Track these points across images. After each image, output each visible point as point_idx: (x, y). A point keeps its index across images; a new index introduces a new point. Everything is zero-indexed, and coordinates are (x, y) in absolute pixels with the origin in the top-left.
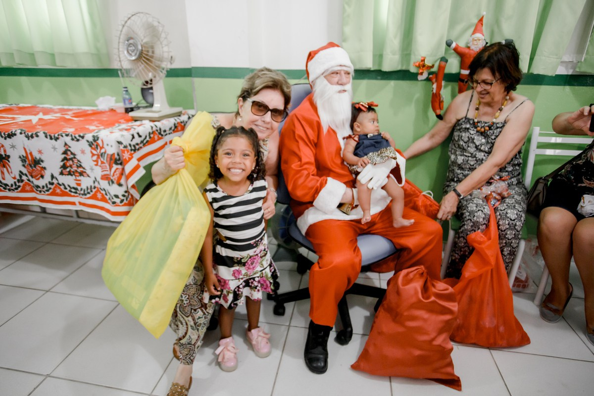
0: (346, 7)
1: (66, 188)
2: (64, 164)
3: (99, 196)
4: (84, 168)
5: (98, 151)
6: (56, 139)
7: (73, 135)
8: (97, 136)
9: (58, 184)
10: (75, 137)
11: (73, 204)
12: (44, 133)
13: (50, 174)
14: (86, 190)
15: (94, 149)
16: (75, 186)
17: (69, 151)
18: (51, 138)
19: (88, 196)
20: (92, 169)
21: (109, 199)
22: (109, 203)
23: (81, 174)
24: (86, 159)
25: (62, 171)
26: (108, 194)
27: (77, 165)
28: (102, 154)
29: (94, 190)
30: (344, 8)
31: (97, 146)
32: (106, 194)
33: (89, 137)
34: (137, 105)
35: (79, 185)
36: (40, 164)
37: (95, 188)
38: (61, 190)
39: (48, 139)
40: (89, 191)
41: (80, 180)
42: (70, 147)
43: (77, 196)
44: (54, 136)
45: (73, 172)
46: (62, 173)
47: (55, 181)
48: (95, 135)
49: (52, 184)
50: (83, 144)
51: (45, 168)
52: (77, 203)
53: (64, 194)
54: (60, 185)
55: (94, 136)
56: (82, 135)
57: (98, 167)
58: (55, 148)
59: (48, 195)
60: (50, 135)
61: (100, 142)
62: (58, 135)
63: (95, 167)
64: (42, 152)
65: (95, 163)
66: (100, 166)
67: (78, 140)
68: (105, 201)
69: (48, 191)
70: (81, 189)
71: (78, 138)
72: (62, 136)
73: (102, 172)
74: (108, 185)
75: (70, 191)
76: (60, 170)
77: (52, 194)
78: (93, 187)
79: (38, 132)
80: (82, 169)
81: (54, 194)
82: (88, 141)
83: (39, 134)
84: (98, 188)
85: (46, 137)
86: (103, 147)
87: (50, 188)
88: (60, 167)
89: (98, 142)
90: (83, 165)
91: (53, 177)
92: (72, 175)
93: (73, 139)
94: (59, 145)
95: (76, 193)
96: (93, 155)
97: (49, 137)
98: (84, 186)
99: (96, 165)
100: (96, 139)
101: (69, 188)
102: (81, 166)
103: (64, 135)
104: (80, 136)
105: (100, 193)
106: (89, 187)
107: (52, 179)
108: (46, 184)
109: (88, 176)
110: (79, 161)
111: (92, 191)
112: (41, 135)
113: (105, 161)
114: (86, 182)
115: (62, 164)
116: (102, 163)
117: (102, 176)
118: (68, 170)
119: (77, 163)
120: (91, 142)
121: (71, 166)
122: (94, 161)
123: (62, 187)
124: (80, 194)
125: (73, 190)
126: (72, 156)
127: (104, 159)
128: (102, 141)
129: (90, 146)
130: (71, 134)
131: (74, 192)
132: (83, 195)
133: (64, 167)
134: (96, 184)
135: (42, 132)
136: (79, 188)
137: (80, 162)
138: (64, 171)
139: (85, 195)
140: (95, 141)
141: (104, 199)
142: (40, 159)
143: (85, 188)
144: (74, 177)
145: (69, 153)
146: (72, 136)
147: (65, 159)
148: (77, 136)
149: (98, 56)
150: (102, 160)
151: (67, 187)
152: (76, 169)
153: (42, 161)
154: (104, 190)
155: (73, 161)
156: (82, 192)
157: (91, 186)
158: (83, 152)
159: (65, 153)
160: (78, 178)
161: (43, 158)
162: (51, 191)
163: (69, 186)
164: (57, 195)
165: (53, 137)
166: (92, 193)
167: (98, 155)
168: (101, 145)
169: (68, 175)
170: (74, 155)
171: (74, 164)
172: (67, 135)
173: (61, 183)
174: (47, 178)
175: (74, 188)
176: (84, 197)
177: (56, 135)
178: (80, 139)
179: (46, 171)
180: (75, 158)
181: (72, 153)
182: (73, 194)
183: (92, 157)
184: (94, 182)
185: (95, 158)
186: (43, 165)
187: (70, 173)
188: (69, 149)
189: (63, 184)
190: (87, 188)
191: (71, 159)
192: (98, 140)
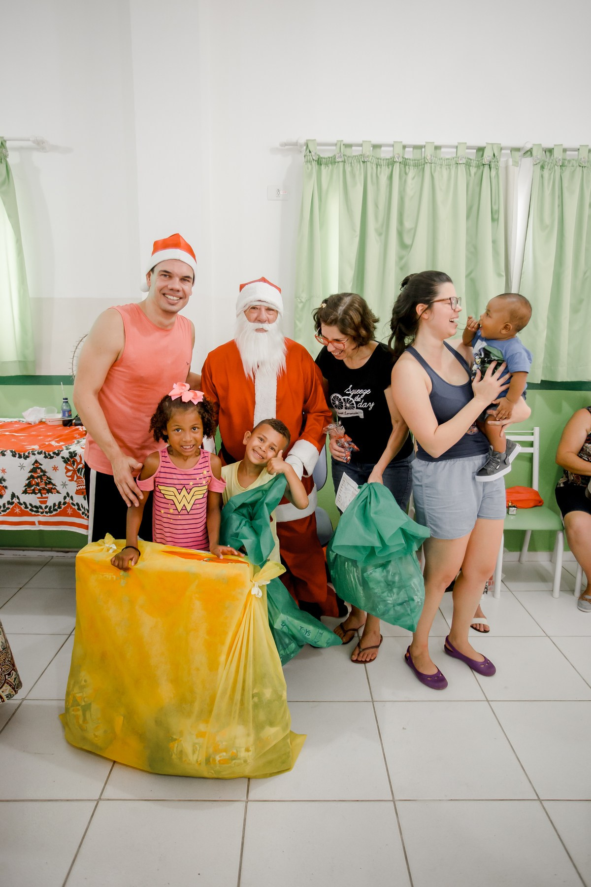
0: (298, 323)
1: (26, 507)
2: (29, 482)
3: (69, 511)
4: (54, 485)
5: (75, 467)
6: (26, 457)
7: (47, 453)
8: (75, 451)
9: (19, 503)
10: (49, 455)
11: (33, 523)
12: (12, 451)
13: (11, 493)
14: (52, 507)
15: (70, 465)
16: (38, 504)
17: (40, 468)
18: (20, 457)
19: (54, 513)
20: (64, 485)
21: (83, 513)
22: (83, 518)
23: (49, 491)
24: (59, 475)
25: (26, 489)
26: (81, 509)
27: (45, 482)
28: (78, 470)
29: (63, 506)
30: (295, 323)
31: (74, 462)
32: (79, 509)
33: (65, 454)
34: (77, 416)
35: (45, 502)
36: (2, 483)
37: (64, 503)
38: (21, 510)
39: (17, 458)
40: (56, 507)
41: (47, 498)
42: (41, 465)
43: (38, 515)
44: (24, 454)
45: (40, 491)
46: (25, 492)
47: (15, 500)
48: (71, 450)
49: (12, 503)
50: (58, 461)
51: (6, 487)
52: (37, 523)
53: (23, 514)
54: (22, 504)
55: (70, 453)
56: (57, 452)
57: (73, 482)
58: (22, 467)
59: (4, 515)
60: (19, 454)
61: (77, 458)
62: (29, 453)
63: (68, 482)
64: (5, 471)
65: (70, 478)
66: (76, 481)
67: (52, 458)
68: (79, 516)
69: (3, 511)
70: (46, 507)
71: (52, 455)
72: (34, 454)
73: (77, 487)
74: (83, 499)
75: (31, 510)
76: (24, 489)
77: (8, 515)
78: (62, 503)
79: (5, 451)
80: (51, 486)
81: (12, 514)
82: (63, 458)
83: (5, 453)
84: (69, 503)
85: (14, 456)
86: (81, 463)
87: (8, 508)
88: (25, 485)
89: (76, 458)
90: (52, 481)
91: (13, 496)
92: (36, 494)
93: (46, 457)
94: (28, 464)
95: (37, 512)
96: (68, 471)
97: (17, 456)
98: (50, 503)
99: (70, 480)
100: (73, 455)
101: (30, 507)
102: (50, 483)
103: (36, 453)
104: (54, 453)
105: (71, 508)
106: (57, 504)
107: (12, 499)
108: (4, 505)
109: (58, 492)
110: (48, 478)
111: (60, 507)
112: (8, 453)
113: (82, 476)
114: (53, 499)
115: (27, 482)
116: (78, 478)
117: (77, 490)
118: (33, 488)
119: (46, 480)
120: (67, 458)
121: (38, 484)
122: (67, 476)
123: (23, 507)
124: (42, 513)
125: (34, 509)
126: (41, 474)
127: (81, 474)
128: (80, 457)
129: (65, 462)
130: (43, 451)
131: (35, 512)
132: (47, 513)
133: (29, 485)
134: (68, 500)
135: (8, 451)
136: (43, 506)
137: (50, 479)
138: (28, 489)
139: (51, 512)
140: (71, 457)
141: (75, 515)
142: (2, 478)
143: (52, 505)
144: (39, 495)
145: (39, 471)
146: (45, 453)
147: (32, 477)
148: (51, 453)
149: (23, 363)
150: (79, 475)
151: (28, 506)
152: (43, 486)
153: (4, 480)
154: (78, 504)
155: (41, 479)
156: (47, 510)
157: (60, 503)
158: (55, 469)
159: (33, 470)
160: (44, 496)
161: (5, 477)
162: (8, 511)
163: (31, 505)
164: (15, 515)
165: (22, 456)
166: (59, 510)
167: (74, 471)
168: (79, 461)
169: (32, 493)
170: (44, 472)
171: (42, 482)
172: (40, 453)
173: (22, 502)
174: (7, 497)
175: (36, 507)
176: (49, 514)
177: (26, 454)
178: (55, 456)
179: (6, 490)
180: (44, 475)
181: (42, 471)
182: (33, 513)
183: (66, 473)
184: (65, 498)
185: (70, 474)
186: (4, 484)
187: (34, 492)
188: (40, 466)
189: (25, 503)
190: (55, 505)
191: (40, 477)
192: (76, 455)
